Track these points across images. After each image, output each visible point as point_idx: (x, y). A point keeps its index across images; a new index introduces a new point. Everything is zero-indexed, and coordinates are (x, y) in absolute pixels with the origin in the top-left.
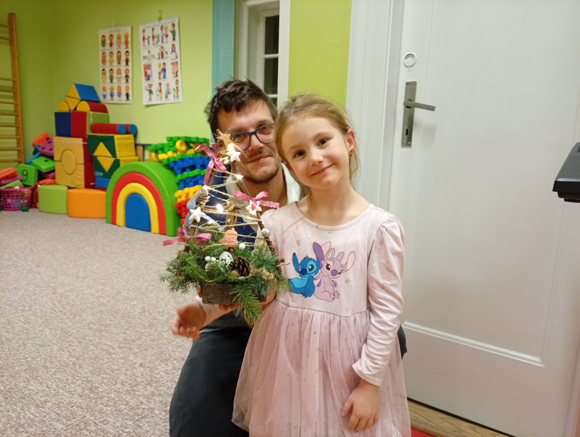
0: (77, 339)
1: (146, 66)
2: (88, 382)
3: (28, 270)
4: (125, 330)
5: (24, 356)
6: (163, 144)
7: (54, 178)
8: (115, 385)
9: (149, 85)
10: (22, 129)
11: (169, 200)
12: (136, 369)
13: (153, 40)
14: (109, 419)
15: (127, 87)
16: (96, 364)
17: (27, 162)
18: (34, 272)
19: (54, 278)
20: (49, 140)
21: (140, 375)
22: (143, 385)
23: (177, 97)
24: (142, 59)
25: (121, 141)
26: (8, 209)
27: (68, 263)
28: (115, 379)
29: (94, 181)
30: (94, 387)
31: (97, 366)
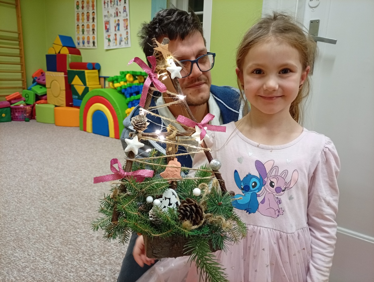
0: (53, 216)
1: (106, 22)
2: (58, 251)
3: (25, 163)
4: (88, 209)
5: (14, 229)
6: (117, 77)
7: (46, 99)
8: (77, 254)
9: (108, 35)
10: (25, 66)
11: (121, 115)
12: (94, 241)
13: (111, 4)
15: (94, 37)
16: (65, 237)
17: (29, 88)
18: (28, 164)
19: (41, 169)
20: (42, 74)
21: (96, 246)
22: (98, 255)
23: (127, 44)
24: (103, 17)
25: (89, 74)
26: (16, 120)
27: (52, 158)
28: (78, 250)
29: (72, 101)
30: (62, 255)
31: (66, 238)
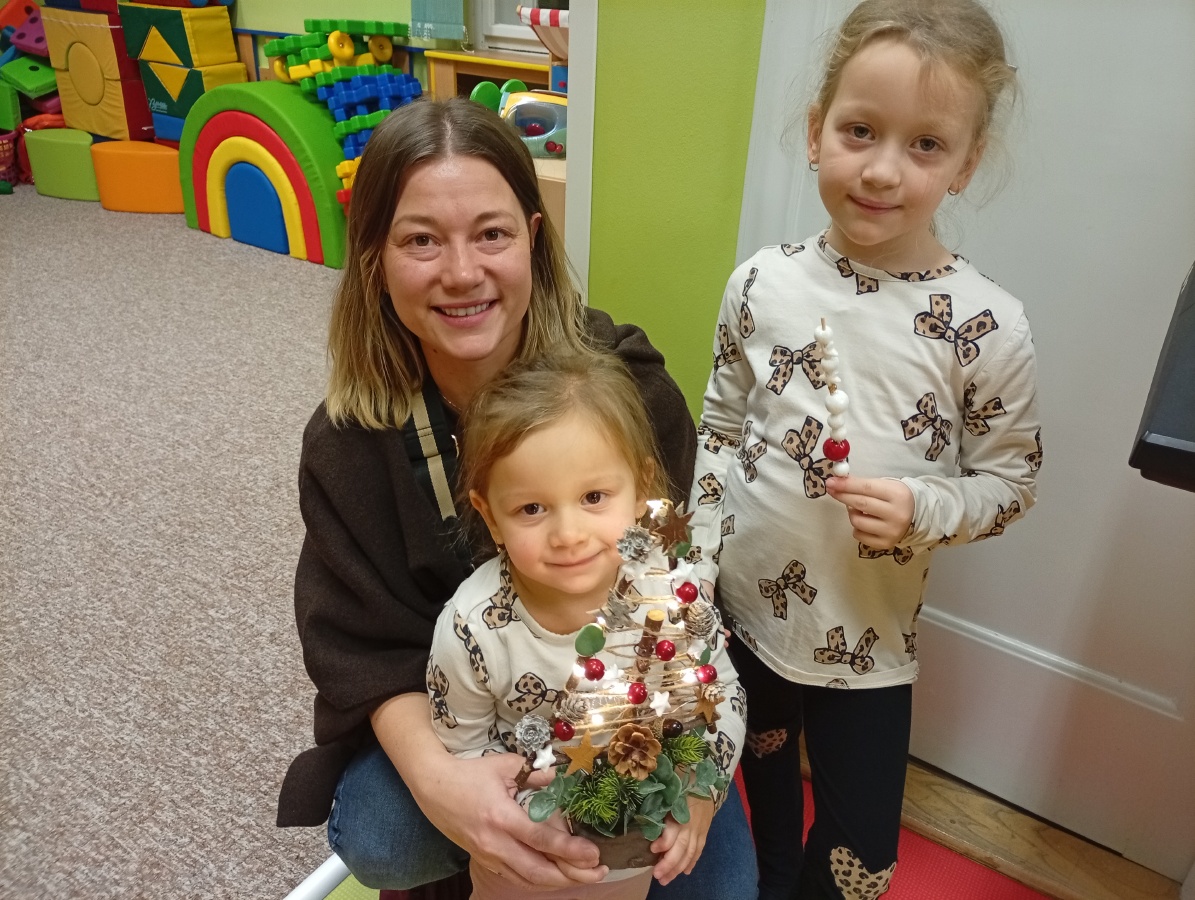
0: (131, 565)
2: (156, 685)
4: (236, 538)
5: (12, 615)
6: (296, 37)
7: (59, 112)
8: (215, 694)
12: (262, 649)
14: (203, 791)
16: (173, 637)
18: (29, 372)
19: (74, 389)
20: (30, 14)
21: (270, 665)
22: (278, 696)
27: (104, 346)
28: (217, 679)
29: (149, 120)
30: (169, 700)
31: (175, 642)
